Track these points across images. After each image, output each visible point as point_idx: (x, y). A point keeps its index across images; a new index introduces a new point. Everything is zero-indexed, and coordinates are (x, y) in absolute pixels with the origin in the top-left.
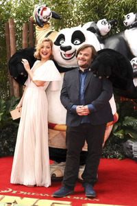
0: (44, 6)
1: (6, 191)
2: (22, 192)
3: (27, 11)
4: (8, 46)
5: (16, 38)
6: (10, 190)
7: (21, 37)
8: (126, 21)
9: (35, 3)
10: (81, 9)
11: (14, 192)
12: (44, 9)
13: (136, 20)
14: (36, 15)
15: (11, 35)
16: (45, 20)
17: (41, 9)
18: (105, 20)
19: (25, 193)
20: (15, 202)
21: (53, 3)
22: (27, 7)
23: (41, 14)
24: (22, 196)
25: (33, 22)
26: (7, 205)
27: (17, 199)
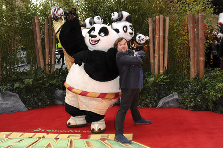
0: (59, 8)
1: (37, 130)
2: (48, 130)
3: (47, 11)
4: (35, 34)
5: (40, 29)
6: (40, 129)
7: (44, 28)
8: (112, 17)
9: (52, 6)
10: (84, 9)
11: (43, 130)
12: (59, 9)
13: (119, 16)
14: (53, 14)
15: (37, 27)
16: (60, 17)
17: (57, 9)
18: (99, 16)
19: (50, 131)
20: (43, 137)
21: (64, 6)
22: (47, 9)
23: (57, 13)
24: (48, 133)
25: (52, 18)
26: (37, 139)
27: (45, 134)
